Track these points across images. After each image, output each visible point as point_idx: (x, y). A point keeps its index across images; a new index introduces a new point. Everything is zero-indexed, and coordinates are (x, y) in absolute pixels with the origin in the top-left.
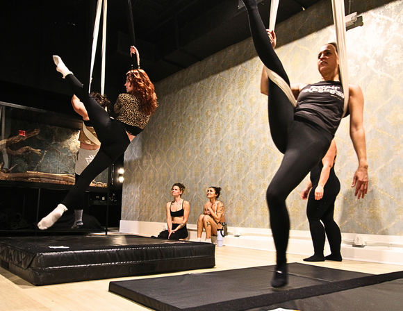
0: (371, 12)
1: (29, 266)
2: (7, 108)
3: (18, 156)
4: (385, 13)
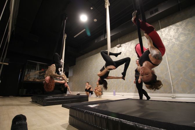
0: (123, 44)
1: (42, 101)
2: (39, 63)
3: (41, 75)
4: (126, 45)
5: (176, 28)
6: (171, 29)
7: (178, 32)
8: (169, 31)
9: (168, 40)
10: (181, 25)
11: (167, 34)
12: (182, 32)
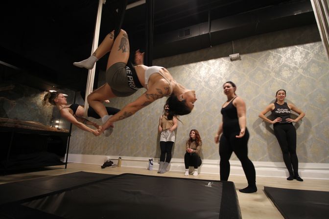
5: (304, 50)
6: (295, 51)
7: (307, 58)
8: (292, 54)
9: (290, 69)
10: (312, 48)
11: (289, 58)
12: (314, 59)
